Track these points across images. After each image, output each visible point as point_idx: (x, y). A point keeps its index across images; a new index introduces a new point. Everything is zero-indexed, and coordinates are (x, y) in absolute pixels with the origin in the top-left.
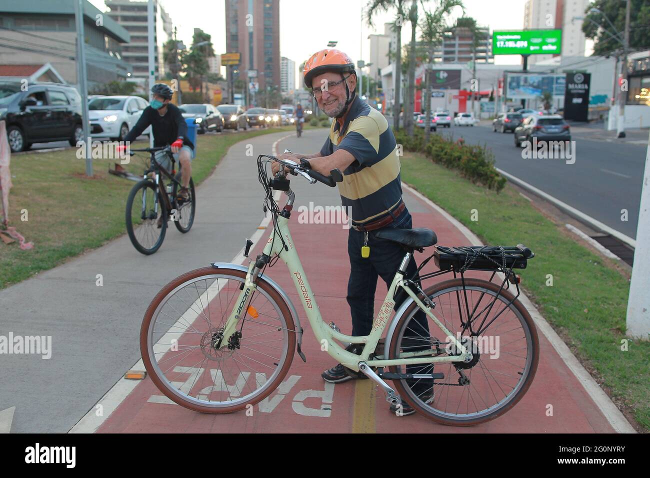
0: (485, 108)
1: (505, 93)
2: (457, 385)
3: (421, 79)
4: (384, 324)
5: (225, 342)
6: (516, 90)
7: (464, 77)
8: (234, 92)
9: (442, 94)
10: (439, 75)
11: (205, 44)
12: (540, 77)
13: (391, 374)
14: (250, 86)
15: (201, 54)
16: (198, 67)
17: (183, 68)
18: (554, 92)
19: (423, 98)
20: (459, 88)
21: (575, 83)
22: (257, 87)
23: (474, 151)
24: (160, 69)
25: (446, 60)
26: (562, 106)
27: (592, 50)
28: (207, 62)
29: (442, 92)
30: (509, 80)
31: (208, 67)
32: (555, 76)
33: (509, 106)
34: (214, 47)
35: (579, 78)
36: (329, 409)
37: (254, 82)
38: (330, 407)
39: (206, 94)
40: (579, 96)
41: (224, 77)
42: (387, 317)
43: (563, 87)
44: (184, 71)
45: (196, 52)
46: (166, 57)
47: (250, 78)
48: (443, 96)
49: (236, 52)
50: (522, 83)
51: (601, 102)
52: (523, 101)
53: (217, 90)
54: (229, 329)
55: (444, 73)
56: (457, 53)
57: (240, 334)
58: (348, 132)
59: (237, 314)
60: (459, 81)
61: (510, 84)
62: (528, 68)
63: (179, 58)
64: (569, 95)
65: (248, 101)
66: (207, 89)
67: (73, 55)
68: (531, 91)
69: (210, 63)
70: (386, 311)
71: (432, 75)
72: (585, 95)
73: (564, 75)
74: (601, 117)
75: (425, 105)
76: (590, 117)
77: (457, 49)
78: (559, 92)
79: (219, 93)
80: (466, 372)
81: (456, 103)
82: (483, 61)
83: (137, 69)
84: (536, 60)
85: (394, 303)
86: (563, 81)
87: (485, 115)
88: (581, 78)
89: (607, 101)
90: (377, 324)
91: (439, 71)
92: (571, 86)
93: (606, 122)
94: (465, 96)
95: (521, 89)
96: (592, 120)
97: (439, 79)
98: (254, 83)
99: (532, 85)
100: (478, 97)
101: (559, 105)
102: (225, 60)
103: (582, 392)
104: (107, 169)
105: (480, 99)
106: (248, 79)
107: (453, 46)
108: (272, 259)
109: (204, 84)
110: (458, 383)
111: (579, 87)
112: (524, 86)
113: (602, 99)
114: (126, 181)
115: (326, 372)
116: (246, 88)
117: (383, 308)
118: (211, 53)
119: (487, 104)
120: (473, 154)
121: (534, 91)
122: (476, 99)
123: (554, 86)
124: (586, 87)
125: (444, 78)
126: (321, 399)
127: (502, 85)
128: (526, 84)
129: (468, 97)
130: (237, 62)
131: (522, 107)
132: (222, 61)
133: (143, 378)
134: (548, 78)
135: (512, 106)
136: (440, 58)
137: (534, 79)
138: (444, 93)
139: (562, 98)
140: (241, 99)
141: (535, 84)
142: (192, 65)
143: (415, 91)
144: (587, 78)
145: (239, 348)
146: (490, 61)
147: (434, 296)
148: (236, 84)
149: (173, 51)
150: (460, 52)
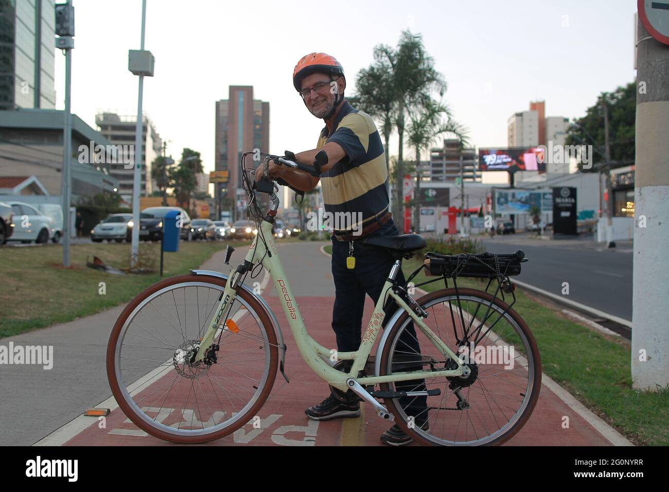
0: (475, 224)
1: (493, 208)
2: (455, 409)
3: (410, 196)
4: (374, 338)
5: (201, 356)
6: (505, 205)
7: (452, 195)
8: (222, 209)
9: (431, 212)
10: (428, 193)
11: (193, 160)
12: (527, 194)
13: (382, 392)
14: (239, 203)
15: (189, 170)
16: (186, 182)
17: (170, 183)
18: (542, 207)
19: (413, 216)
20: (447, 205)
21: (562, 197)
22: (245, 204)
23: (465, 245)
24: (147, 186)
25: (435, 179)
26: (551, 221)
27: (575, 167)
28: (195, 178)
29: (430, 210)
30: (497, 195)
31: (196, 183)
32: (541, 191)
33: (498, 221)
34: (203, 164)
35: (565, 192)
36: (314, 441)
37: (242, 199)
38: (314, 439)
39: (193, 210)
40: (566, 209)
41: (213, 196)
42: (376, 330)
43: (550, 202)
44: (171, 186)
45: (184, 168)
46: (154, 174)
47: (239, 196)
48: (432, 214)
49: (226, 170)
50: (510, 198)
51: (589, 218)
52: (512, 217)
53: (205, 207)
54: (206, 341)
55: (432, 191)
56: (444, 172)
57: (218, 346)
58: (338, 128)
59: (215, 323)
60: (448, 198)
61: (499, 199)
62: (515, 184)
63: (167, 173)
64: (557, 209)
65: (235, 216)
66: (195, 205)
67: (59, 166)
68: (519, 207)
69: (198, 179)
70: (376, 323)
71: (421, 193)
72: (573, 208)
73: (551, 191)
74: (590, 230)
75: (415, 223)
76: (579, 230)
77: (444, 168)
78: (546, 207)
79: (206, 210)
80: (463, 392)
81: (446, 219)
82: (471, 180)
83: (124, 187)
84: (522, 178)
85: (384, 314)
86: (550, 197)
87: (475, 231)
88: (567, 193)
89: (594, 216)
90: (366, 338)
91: (427, 189)
92: (558, 200)
93: (595, 234)
94: (454, 214)
95: (510, 204)
96: (581, 233)
97: (428, 196)
98: (242, 201)
99: (519, 201)
100: (467, 213)
101: (547, 220)
102: (213, 178)
103: (590, 429)
104: (85, 263)
105: (469, 216)
106: (236, 197)
107: (441, 165)
108: (254, 267)
109: (191, 201)
110: (457, 407)
111: (566, 201)
112: (512, 201)
113: (590, 214)
114: (104, 273)
115: (310, 408)
116: (234, 205)
117: (373, 320)
118: (200, 169)
119: (476, 219)
120: (464, 249)
121: (522, 207)
122: (465, 215)
123: (542, 201)
124: (573, 201)
125: (433, 196)
126: (304, 433)
127: (490, 201)
128: (514, 200)
129: (457, 214)
130: (225, 180)
131: (511, 222)
132: (211, 178)
133: (105, 414)
134: (535, 194)
135: (502, 221)
136: (428, 177)
137: (522, 195)
138: (433, 211)
139: (550, 213)
140: (228, 216)
141: (523, 200)
142: (180, 181)
143: (404, 209)
144: (573, 192)
145: (215, 362)
146: (478, 180)
147: (426, 306)
148: (224, 202)
149: (161, 168)
150: (447, 172)
